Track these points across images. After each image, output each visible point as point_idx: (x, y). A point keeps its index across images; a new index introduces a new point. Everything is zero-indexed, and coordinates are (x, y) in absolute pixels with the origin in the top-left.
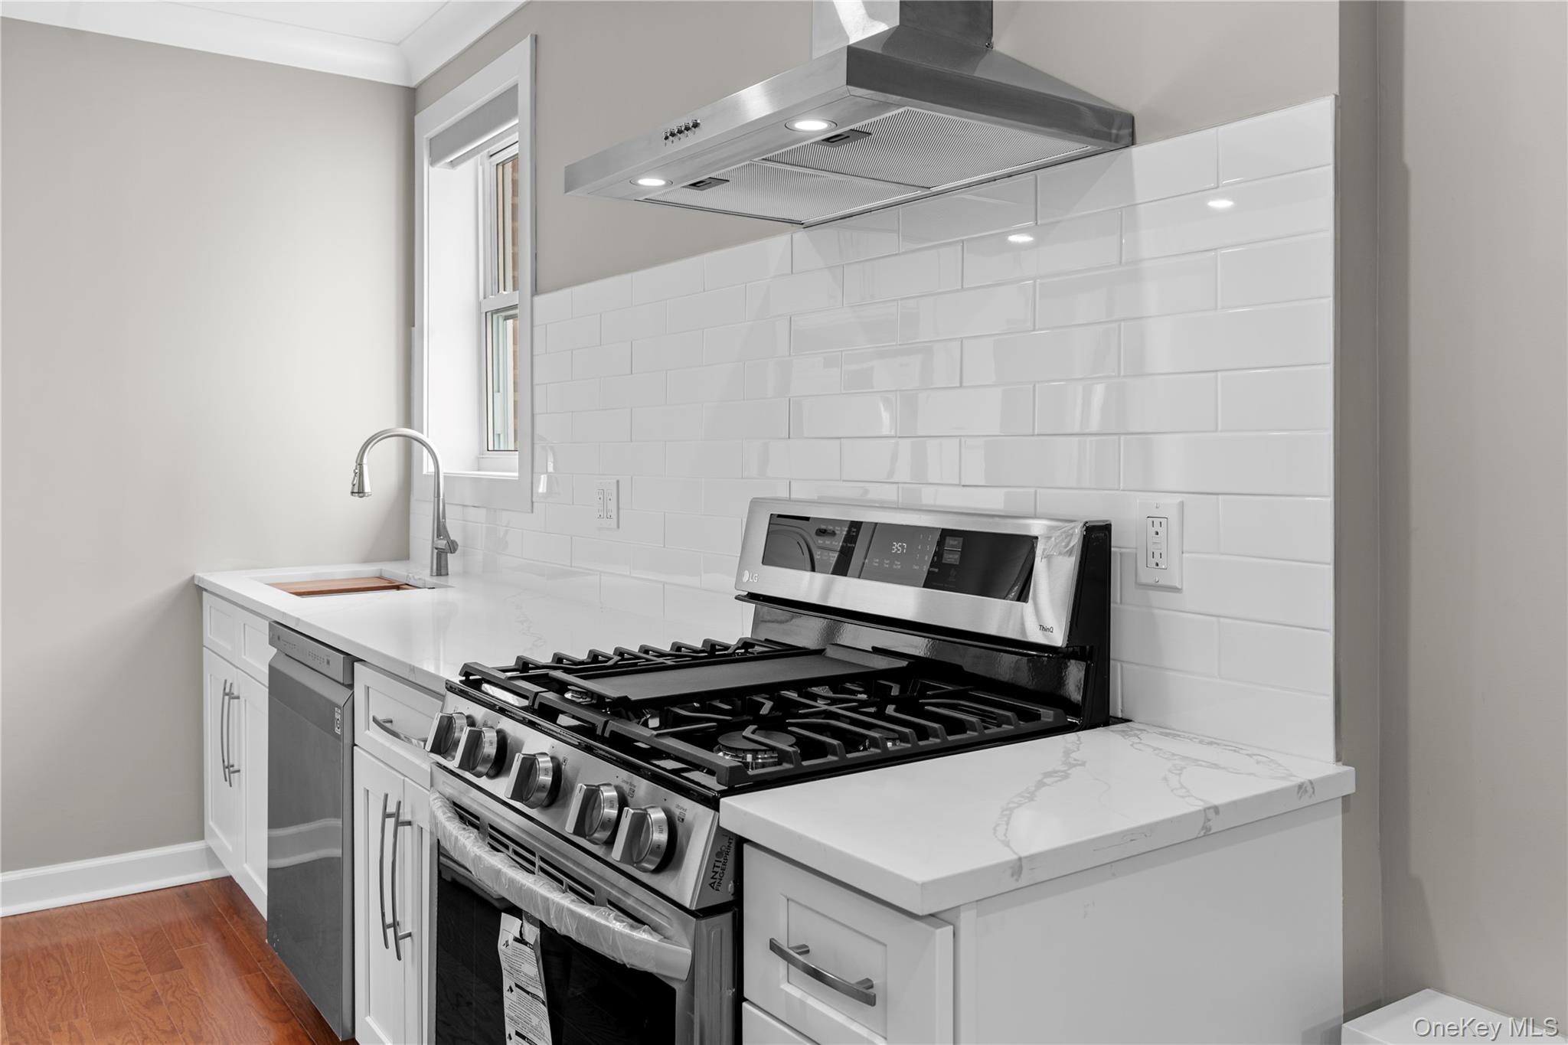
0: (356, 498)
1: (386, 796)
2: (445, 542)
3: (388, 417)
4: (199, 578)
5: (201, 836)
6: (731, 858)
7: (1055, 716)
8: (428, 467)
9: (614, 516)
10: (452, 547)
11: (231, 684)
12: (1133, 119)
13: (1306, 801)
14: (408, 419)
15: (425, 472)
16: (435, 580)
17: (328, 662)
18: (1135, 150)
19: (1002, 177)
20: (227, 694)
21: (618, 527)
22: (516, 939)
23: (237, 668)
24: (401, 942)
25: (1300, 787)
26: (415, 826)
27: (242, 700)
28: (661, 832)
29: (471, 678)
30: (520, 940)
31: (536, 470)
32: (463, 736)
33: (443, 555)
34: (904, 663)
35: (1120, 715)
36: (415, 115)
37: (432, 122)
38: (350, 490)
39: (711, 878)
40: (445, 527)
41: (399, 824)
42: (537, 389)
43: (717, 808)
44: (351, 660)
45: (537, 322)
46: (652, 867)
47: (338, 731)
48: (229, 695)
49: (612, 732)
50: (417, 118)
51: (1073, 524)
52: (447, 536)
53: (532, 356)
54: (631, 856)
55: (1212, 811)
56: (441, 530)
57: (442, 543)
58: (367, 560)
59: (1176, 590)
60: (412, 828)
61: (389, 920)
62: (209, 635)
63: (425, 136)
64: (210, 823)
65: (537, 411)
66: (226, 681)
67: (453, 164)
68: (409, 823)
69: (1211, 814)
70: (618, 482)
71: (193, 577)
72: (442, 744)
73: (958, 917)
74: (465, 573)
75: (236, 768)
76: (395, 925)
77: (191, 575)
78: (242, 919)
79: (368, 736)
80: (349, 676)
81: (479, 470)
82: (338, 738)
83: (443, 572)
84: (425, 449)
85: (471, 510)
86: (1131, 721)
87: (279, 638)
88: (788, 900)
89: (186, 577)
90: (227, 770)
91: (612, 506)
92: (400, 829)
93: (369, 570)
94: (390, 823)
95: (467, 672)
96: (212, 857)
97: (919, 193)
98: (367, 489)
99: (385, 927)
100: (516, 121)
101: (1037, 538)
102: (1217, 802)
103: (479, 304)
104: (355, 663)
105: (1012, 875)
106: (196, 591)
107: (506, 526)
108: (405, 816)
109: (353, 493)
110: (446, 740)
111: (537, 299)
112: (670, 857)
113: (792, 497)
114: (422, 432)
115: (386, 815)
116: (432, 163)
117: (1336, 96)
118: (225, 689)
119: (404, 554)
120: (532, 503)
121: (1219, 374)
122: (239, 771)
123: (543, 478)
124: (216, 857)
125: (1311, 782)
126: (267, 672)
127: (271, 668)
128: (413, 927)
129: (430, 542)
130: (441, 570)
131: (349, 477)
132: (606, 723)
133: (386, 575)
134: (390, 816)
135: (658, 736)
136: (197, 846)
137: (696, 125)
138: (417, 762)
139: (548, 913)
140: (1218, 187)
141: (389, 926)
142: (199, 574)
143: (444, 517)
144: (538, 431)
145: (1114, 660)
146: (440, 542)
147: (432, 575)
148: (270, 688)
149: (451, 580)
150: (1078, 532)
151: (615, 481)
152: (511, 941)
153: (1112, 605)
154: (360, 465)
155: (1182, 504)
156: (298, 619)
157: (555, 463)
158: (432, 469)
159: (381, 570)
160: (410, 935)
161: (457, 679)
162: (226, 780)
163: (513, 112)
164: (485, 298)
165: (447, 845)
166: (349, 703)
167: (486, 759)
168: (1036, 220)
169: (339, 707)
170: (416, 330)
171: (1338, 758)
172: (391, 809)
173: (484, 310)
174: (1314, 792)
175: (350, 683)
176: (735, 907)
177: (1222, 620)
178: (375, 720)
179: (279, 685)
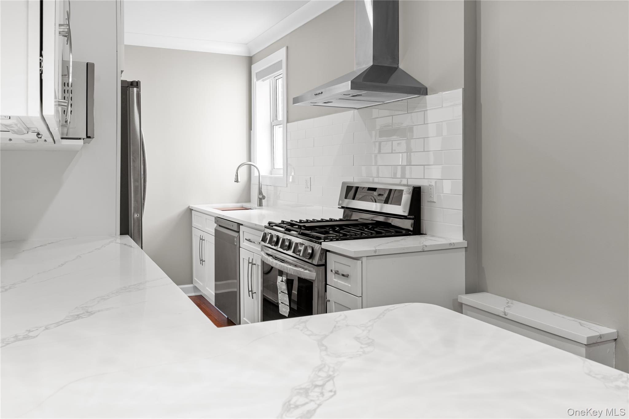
0: (236, 183)
1: (249, 258)
2: (261, 196)
3: (244, 159)
4: (191, 206)
5: (192, 283)
6: (324, 255)
7: (406, 232)
8: (256, 174)
9: (310, 188)
10: (264, 197)
11: (202, 236)
12: (427, 88)
13: (451, 247)
14: (250, 159)
15: (255, 175)
16: (259, 207)
17: (233, 226)
18: (427, 96)
19: (400, 100)
20: (201, 239)
21: (310, 190)
22: (281, 281)
23: (204, 231)
24: (253, 294)
25: (450, 244)
26: (257, 265)
27: (205, 241)
28: (310, 250)
29: (271, 225)
30: (282, 281)
31: (288, 174)
32: (268, 237)
33: (261, 200)
34: (375, 222)
35: (424, 233)
36: (252, 65)
37: (256, 68)
38: (234, 181)
39: (320, 259)
40: (261, 191)
41: (253, 264)
42: (288, 150)
43: (321, 244)
44: (239, 225)
45: (288, 131)
46: (308, 258)
47: (236, 244)
48: (202, 239)
49: (302, 233)
50: (252, 66)
51: (410, 187)
52: (262, 194)
53: (287, 141)
54: (304, 256)
55: (425, 246)
56: (260, 193)
57: (261, 197)
58: (238, 202)
59: (435, 202)
60: (256, 266)
61: (250, 290)
62: (194, 224)
63: (255, 72)
64: (195, 278)
65: (288, 157)
66: (201, 235)
67: (263, 81)
68: (255, 264)
69: (424, 247)
70: (310, 178)
71: (189, 206)
72: (264, 239)
73: (362, 259)
74: (267, 206)
75: (204, 260)
76: (252, 291)
77: (188, 206)
78: (205, 305)
79: (244, 244)
80: (239, 229)
81: (271, 175)
82: (236, 245)
83: (261, 205)
84: (255, 167)
85: (269, 187)
86: (426, 234)
87: (218, 221)
88: (335, 262)
89: (187, 207)
90: (201, 261)
91: (309, 184)
92: (253, 265)
93: (239, 205)
94: (250, 265)
95: (270, 223)
96: (196, 288)
97: (382, 103)
98: (239, 180)
99: (249, 291)
100: (282, 70)
101: (403, 190)
102: (427, 245)
103: (271, 123)
104: (240, 226)
105: (374, 252)
106: (190, 210)
107: (280, 191)
108: (254, 262)
109: (235, 181)
110: (265, 238)
111: (288, 124)
112: (312, 256)
113: (354, 181)
114: (254, 163)
115: (249, 263)
116: (258, 80)
117: (463, 88)
118: (200, 238)
119: (249, 201)
120: (287, 184)
121: (443, 151)
122: (204, 261)
123: (291, 177)
124: (197, 288)
125: (453, 243)
126: (214, 231)
127: (215, 229)
128: (256, 291)
129: (257, 196)
130: (260, 204)
131: (234, 177)
132: (300, 231)
133: (244, 206)
134: (250, 263)
135: (311, 232)
136: (191, 286)
137: (322, 93)
138: (257, 249)
139: (287, 270)
140: (442, 107)
141: (250, 291)
142: (190, 205)
143: (261, 189)
144: (288, 162)
145: (422, 220)
146: (260, 196)
147: (258, 206)
148: (215, 236)
149: (263, 207)
150: (411, 189)
151: (309, 178)
152: (280, 281)
153: (421, 207)
154: (237, 173)
155: (436, 182)
156: (224, 215)
157: (294, 173)
158: (257, 174)
159: (243, 205)
160: (255, 293)
161: (267, 225)
162: (201, 264)
163: (281, 68)
164: (273, 121)
165: (265, 261)
166: (239, 236)
167: (274, 242)
168: (408, 111)
169: (236, 237)
170: (252, 131)
171: (464, 239)
172: (251, 261)
173: (272, 125)
174: (454, 245)
175: (238, 231)
176: (325, 265)
177: (444, 209)
178: (246, 239)
179: (218, 234)
